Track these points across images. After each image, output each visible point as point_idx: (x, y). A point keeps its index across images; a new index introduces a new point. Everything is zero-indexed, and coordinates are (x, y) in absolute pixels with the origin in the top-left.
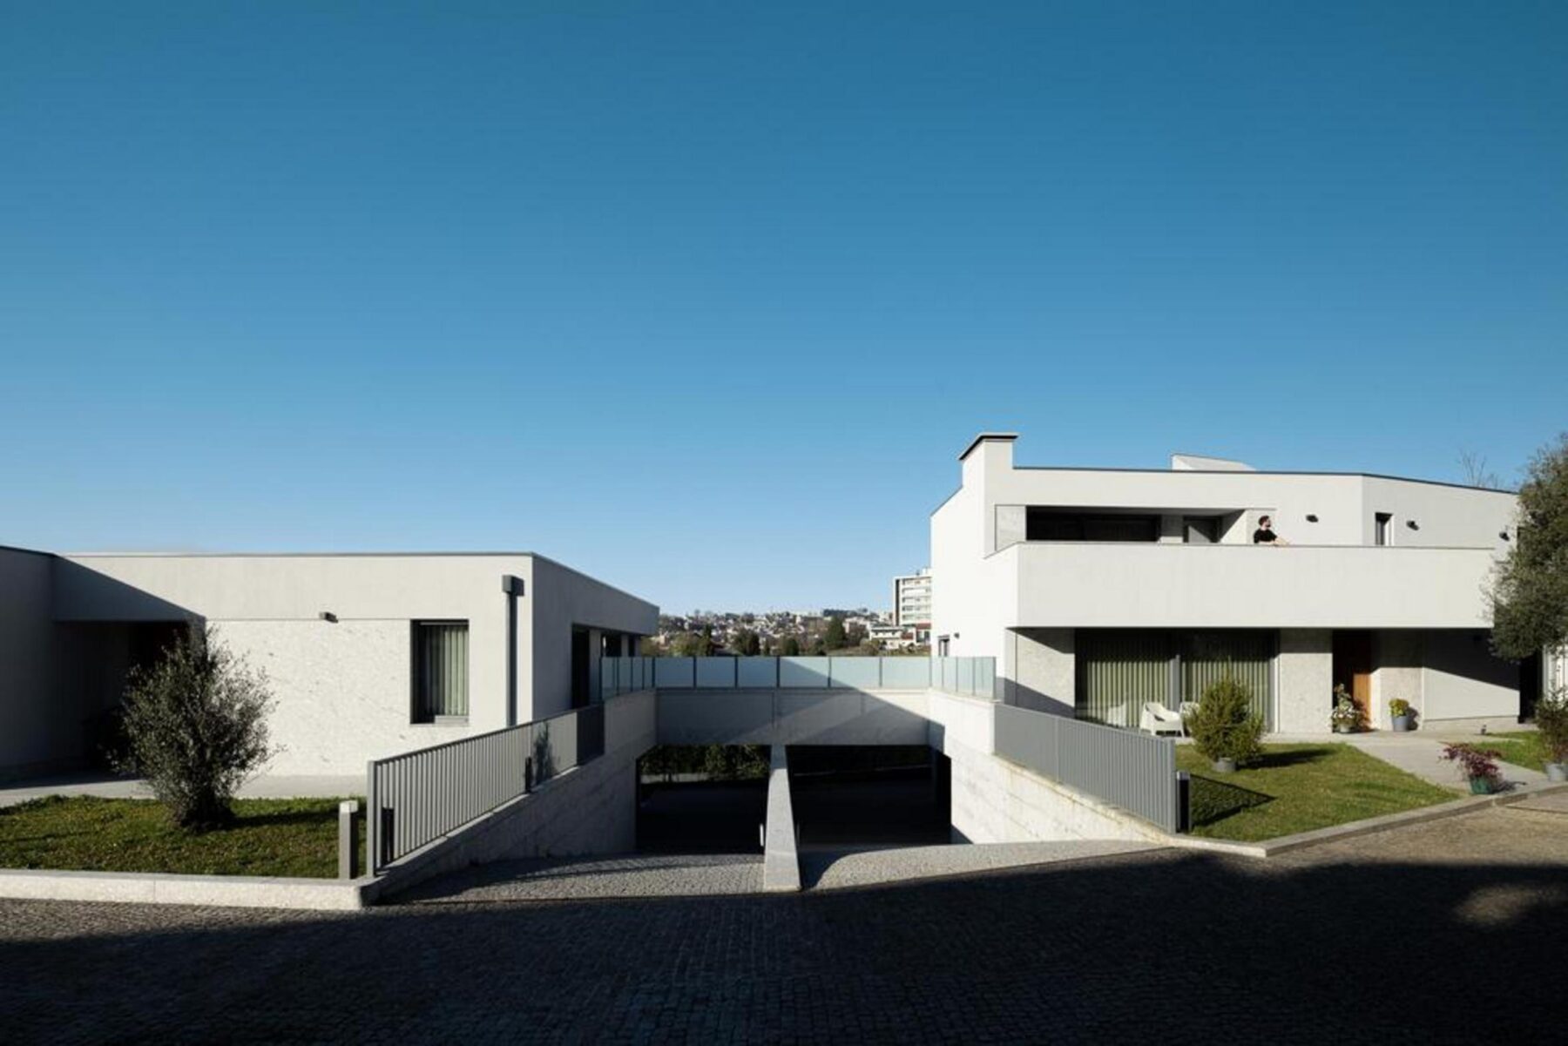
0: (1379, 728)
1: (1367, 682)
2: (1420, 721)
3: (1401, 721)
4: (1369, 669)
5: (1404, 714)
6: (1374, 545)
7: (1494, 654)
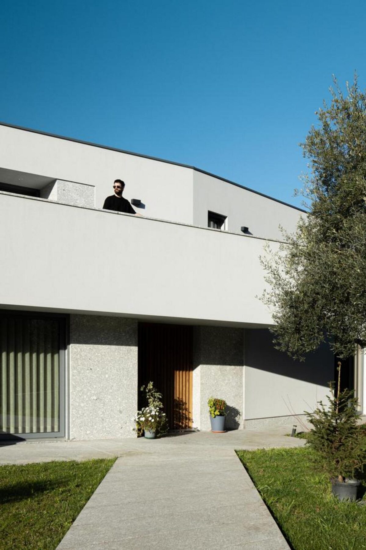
0: (199, 429)
1: (189, 380)
2: (241, 420)
3: (219, 421)
4: (191, 367)
5: (221, 415)
6: (207, 227)
7: (277, 348)
